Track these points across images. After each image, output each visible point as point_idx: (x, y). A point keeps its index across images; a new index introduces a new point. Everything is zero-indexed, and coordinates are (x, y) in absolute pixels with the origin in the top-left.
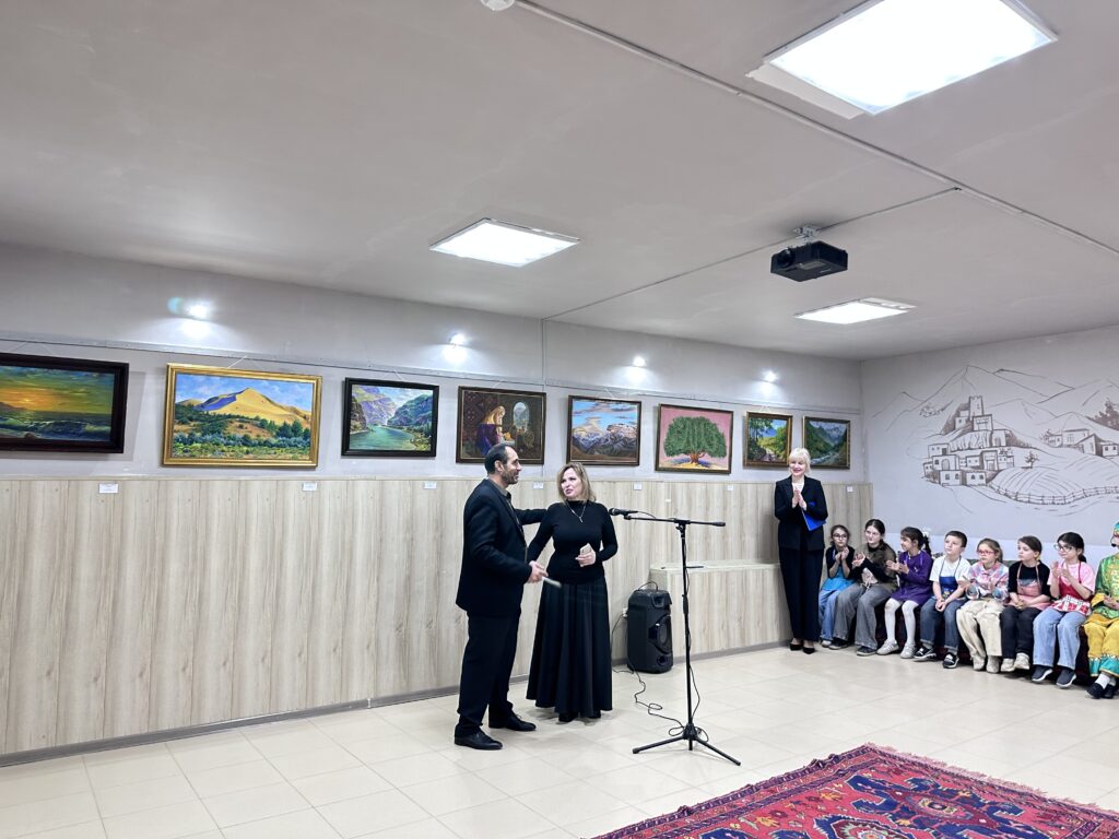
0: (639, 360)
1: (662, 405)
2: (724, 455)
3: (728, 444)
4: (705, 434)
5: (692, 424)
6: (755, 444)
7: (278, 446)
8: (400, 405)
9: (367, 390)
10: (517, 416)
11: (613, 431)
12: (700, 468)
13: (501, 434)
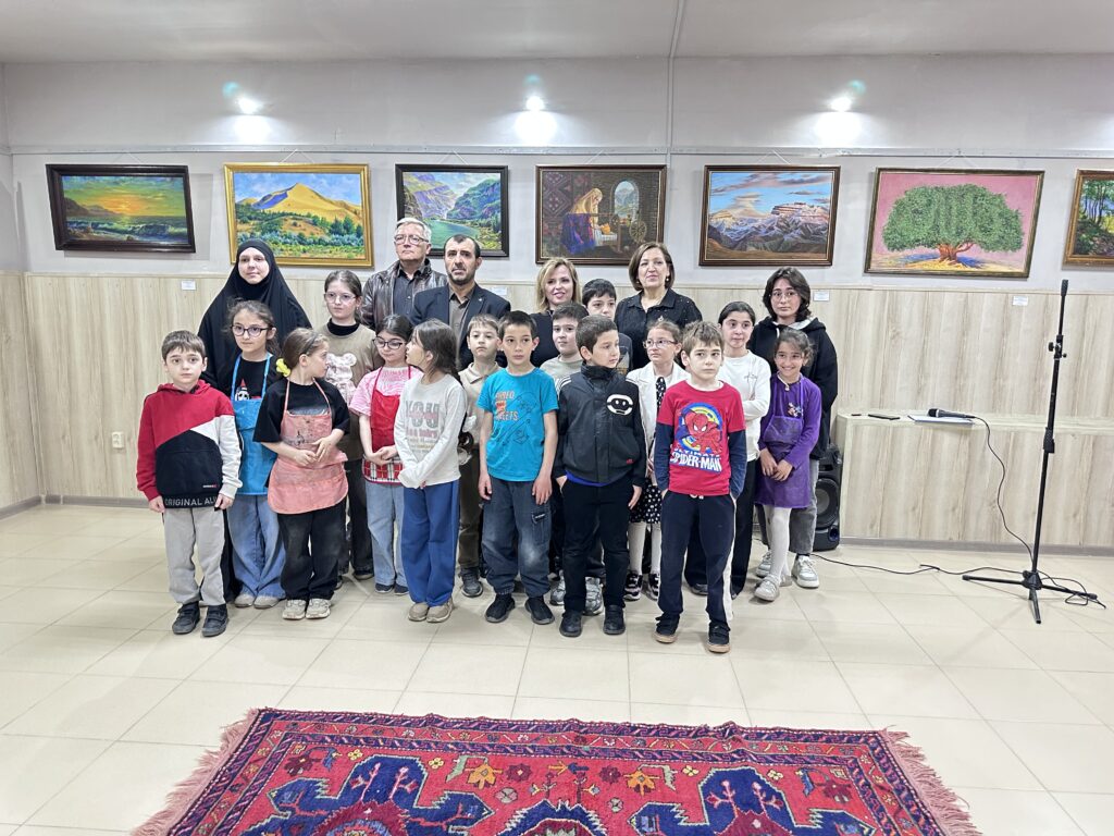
0: (842, 102)
1: (882, 169)
2: (1016, 248)
4: (975, 214)
5: (947, 198)
6: (1097, 226)
7: (332, 244)
8: (460, 193)
9: (420, 178)
10: (619, 200)
11: (783, 215)
12: (959, 269)
13: (596, 226)
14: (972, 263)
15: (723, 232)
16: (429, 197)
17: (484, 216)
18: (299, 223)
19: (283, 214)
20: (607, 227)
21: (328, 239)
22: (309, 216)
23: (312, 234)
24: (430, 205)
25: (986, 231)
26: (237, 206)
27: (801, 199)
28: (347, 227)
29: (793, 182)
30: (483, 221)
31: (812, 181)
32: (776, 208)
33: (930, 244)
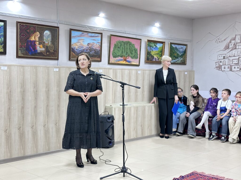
0: (102, 15)
1: (112, 35)
2: (137, 58)
3: (139, 53)
6: (150, 54)
10: (45, 37)
11: (90, 46)
13: (38, 45)
14: (129, 62)
15: (75, 50)
27: (94, 41)
31: (96, 37)
32: (88, 44)
33: (121, 57)
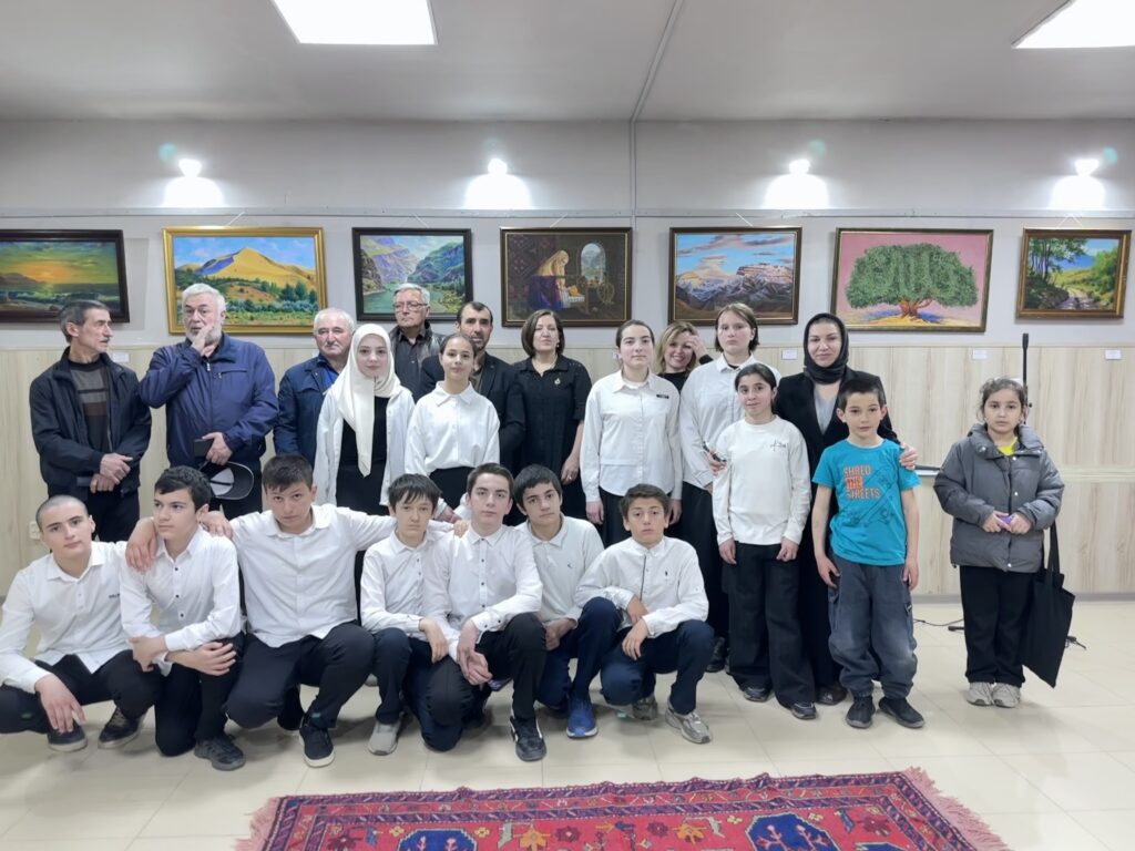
0: (801, 164)
1: (844, 229)
2: (973, 301)
4: (932, 271)
5: (904, 256)
6: (1045, 283)
7: (283, 311)
8: (421, 256)
9: (379, 241)
10: (586, 262)
11: (748, 275)
12: (920, 325)
13: (564, 288)
14: (932, 318)
15: (691, 292)
16: (389, 261)
17: (446, 280)
18: (246, 289)
19: (229, 280)
20: (574, 289)
21: (278, 305)
22: (257, 281)
23: (261, 300)
24: (390, 269)
25: (943, 287)
26: (177, 272)
27: (764, 259)
28: (300, 292)
29: (757, 243)
30: (446, 284)
31: (774, 242)
32: (742, 268)
33: (891, 301)
